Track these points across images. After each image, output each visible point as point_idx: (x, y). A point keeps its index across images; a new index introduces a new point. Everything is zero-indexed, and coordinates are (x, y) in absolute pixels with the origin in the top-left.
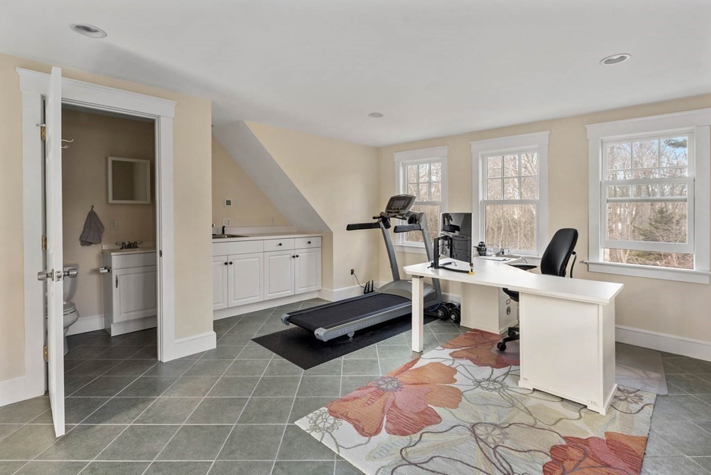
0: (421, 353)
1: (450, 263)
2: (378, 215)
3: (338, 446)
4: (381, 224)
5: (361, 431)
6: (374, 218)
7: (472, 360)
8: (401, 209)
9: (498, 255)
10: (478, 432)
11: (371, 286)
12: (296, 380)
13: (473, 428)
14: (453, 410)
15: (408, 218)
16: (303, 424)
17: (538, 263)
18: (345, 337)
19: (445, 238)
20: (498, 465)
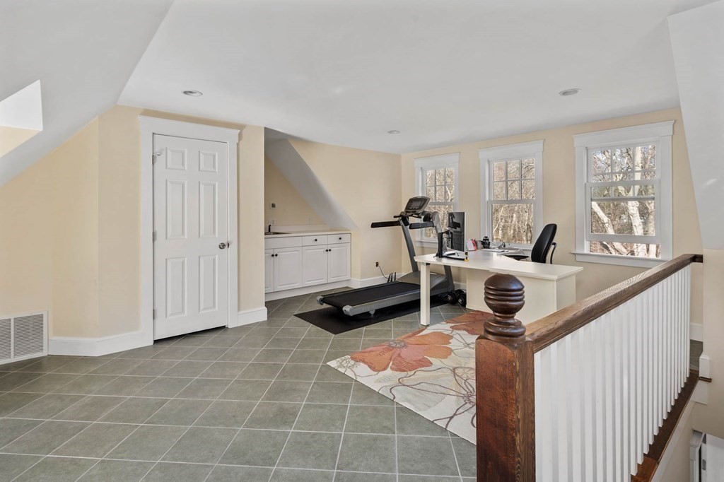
0: (428, 326)
1: (454, 254)
2: (399, 214)
3: (356, 375)
4: (401, 222)
5: (373, 369)
6: (395, 217)
7: (467, 331)
8: (418, 209)
9: (499, 248)
10: (456, 371)
11: (393, 277)
12: (328, 341)
13: (454, 370)
14: (443, 360)
15: (423, 217)
16: (333, 364)
17: (529, 254)
18: (367, 313)
19: (447, 232)
20: (465, 388)
